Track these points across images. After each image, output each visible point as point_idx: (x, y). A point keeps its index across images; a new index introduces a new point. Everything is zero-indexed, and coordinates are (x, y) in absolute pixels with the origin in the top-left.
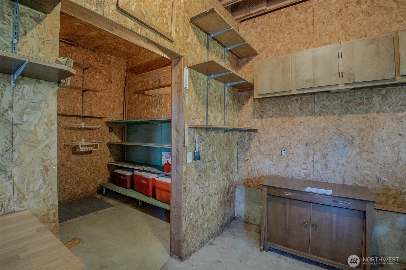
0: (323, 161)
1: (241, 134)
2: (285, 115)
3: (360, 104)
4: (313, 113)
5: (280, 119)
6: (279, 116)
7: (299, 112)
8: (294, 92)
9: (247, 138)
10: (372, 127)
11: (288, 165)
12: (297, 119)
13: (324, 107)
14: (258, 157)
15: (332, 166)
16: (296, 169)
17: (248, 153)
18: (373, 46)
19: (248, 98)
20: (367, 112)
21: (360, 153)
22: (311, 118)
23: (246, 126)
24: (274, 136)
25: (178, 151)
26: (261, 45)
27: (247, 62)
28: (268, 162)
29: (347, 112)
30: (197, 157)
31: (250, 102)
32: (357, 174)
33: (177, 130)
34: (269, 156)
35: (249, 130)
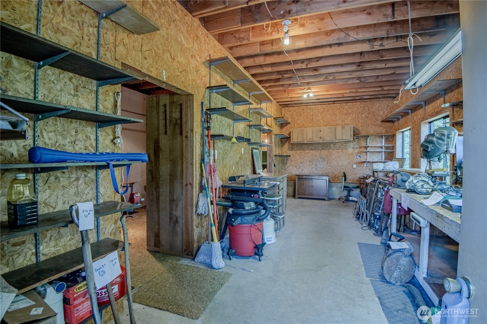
0: (315, 167)
1: (283, 157)
2: (302, 150)
3: (327, 147)
4: (312, 149)
5: (300, 151)
6: (299, 150)
7: (307, 149)
8: (306, 142)
9: (286, 159)
10: (330, 155)
11: (303, 170)
12: (306, 151)
13: (315, 147)
14: (291, 167)
15: (318, 169)
16: (306, 171)
17: (286, 166)
18: (330, 130)
19: (286, 142)
20: (329, 149)
21: (327, 164)
22: (311, 151)
23: (285, 154)
24: (298, 158)
25: (270, 163)
26: (292, 120)
27: (286, 126)
28: (295, 169)
29: (323, 149)
30: (275, 166)
31: (287, 144)
32: (326, 171)
33: (270, 156)
34: (295, 166)
35: (288, 156)
